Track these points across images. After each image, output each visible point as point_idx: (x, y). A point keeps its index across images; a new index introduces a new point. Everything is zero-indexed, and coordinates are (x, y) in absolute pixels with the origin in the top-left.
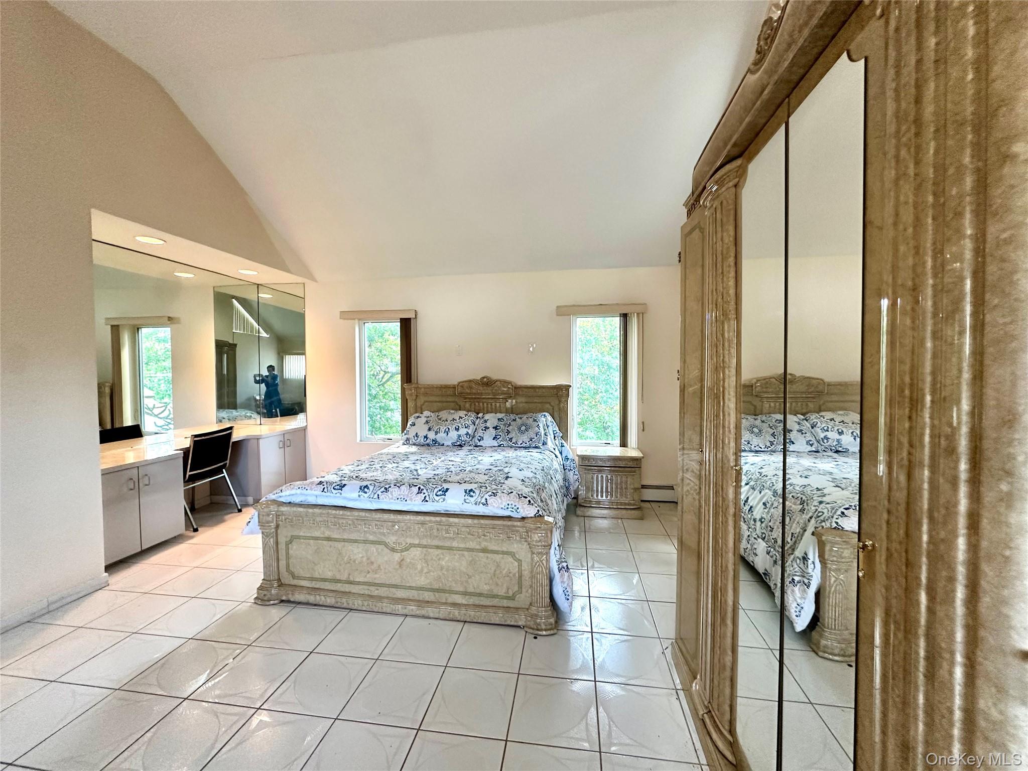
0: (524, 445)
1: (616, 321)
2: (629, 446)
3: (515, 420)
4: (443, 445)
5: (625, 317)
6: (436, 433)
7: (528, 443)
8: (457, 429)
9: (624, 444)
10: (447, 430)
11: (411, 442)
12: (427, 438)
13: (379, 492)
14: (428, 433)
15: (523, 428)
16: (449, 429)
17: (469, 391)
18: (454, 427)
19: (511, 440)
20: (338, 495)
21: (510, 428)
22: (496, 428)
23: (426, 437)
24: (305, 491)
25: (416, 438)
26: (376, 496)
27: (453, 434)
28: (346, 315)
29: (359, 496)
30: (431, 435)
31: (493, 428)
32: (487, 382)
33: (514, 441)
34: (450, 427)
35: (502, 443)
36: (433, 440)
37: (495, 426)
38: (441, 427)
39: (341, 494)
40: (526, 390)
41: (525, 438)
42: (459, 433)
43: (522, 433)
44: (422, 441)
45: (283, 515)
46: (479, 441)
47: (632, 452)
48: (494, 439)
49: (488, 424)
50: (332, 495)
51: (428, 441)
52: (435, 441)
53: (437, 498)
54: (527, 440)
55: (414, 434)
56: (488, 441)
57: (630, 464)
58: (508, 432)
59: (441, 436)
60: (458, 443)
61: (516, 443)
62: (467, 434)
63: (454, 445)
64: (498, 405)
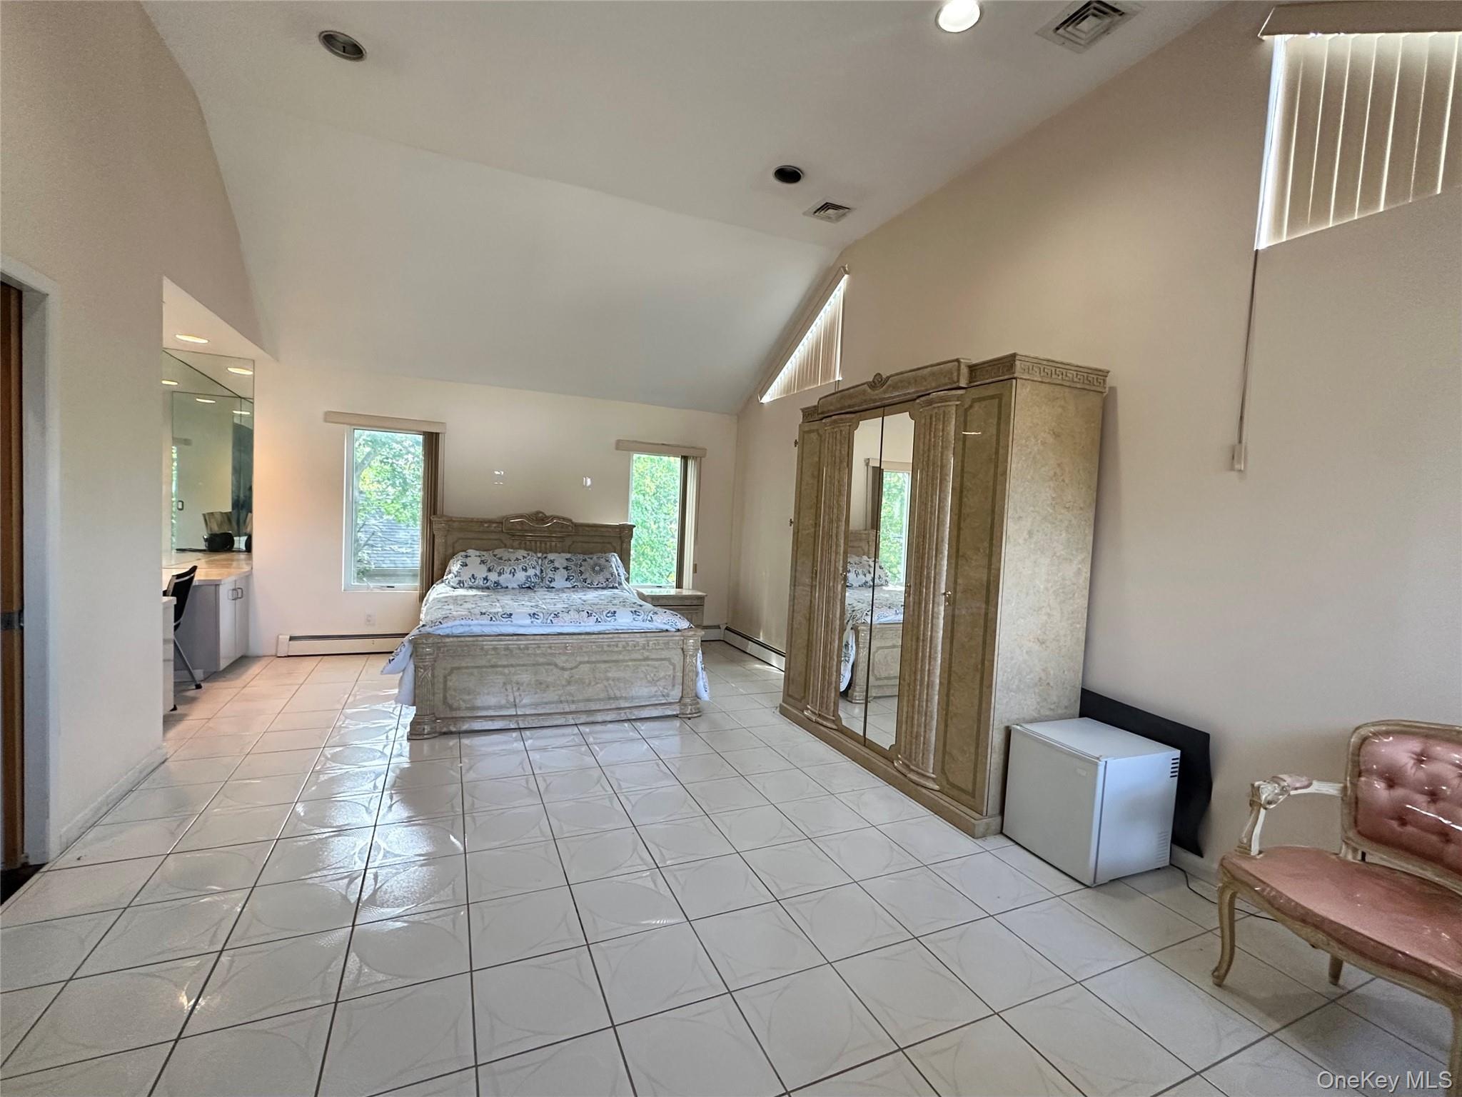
0: (600, 585)
1: (676, 462)
2: (684, 587)
3: (585, 560)
4: (507, 587)
5: (685, 459)
6: (500, 574)
7: (604, 584)
8: (525, 570)
9: (679, 585)
10: (513, 570)
11: (466, 585)
12: (487, 581)
13: (550, 618)
14: (488, 574)
15: (597, 568)
16: (515, 570)
17: (520, 528)
18: (520, 567)
19: (585, 581)
20: (509, 622)
21: (582, 569)
22: (566, 568)
23: (486, 579)
24: (470, 622)
25: (473, 580)
26: (549, 621)
27: (521, 576)
28: (330, 417)
29: (532, 622)
30: (493, 577)
31: (564, 568)
32: (539, 518)
33: (588, 581)
34: (516, 568)
35: (575, 584)
36: (495, 583)
37: (565, 566)
38: (505, 568)
39: (512, 621)
40: (587, 529)
41: (601, 578)
42: (528, 574)
43: (597, 573)
44: (481, 583)
45: (445, 646)
46: (551, 582)
47: (686, 591)
48: (566, 580)
49: (557, 564)
50: (501, 623)
51: (488, 584)
52: (497, 583)
53: (609, 619)
54: (603, 580)
55: (470, 576)
56: (560, 582)
57: (695, 602)
58: (581, 573)
59: (505, 579)
60: (527, 585)
61: (591, 584)
62: (536, 575)
63: (521, 587)
64: (553, 544)
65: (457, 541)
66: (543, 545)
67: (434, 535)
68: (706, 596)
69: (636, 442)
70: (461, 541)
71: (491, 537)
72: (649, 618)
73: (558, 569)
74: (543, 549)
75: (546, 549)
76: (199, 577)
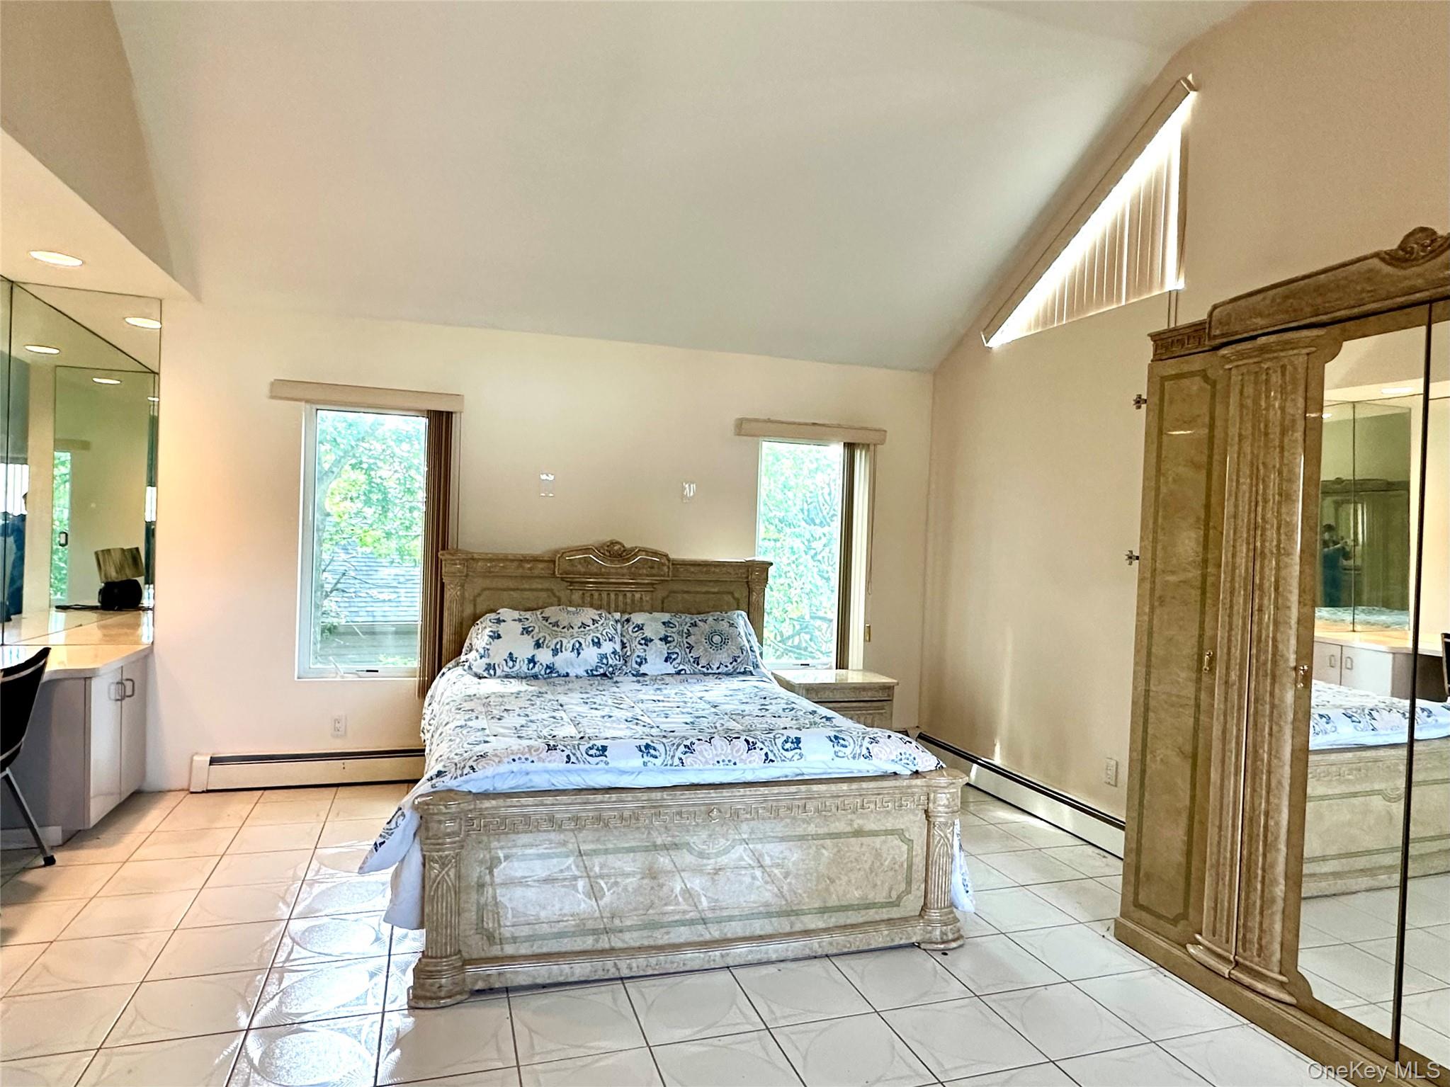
0: (723, 670)
1: (836, 452)
3: (694, 625)
4: (568, 675)
5: (850, 447)
6: (555, 652)
7: (730, 667)
8: (598, 644)
10: (577, 645)
11: (499, 672)
12: (535, 663)
13: (678, 754)
14: (536, 652)
15: (717, 639)
16: (580, 643)
17: (583, 570)
18: (589, 639)
19: (697, 661)
21: (692, 640)
22: (665, 639)
23: (532, 661)
24: (528, 766)
25: (511, 664)
26: (676, 761)
27: (591, 655)
28: (283, 390)
29: (645, 764)
30: (544, 656)
31: (661, 639)
32: (615, 552)
33: (703, 662)
34: (582, 641)
35: (681, 667)
36: (548, 667)
37: (662, 636)
38: (565, 641)
40: (692, 569)
41: (723, 657)
42: (602, 651)
43: (718, 647)
44: (525, 668)
45: (482, 816)
46: (640, 664)
48: (666, 661)
49: (648, 633)
50: (587, 766)
51: (536, 669)
52: (551, 668)
53: (789, 754)
54: (727, 660)
55: (506, 656)
56: (655, 665)
57: (880, 696)
58: (691, 647)
59: (564, 661)
60: (602, 671)
61: (709, 666)
62: (614, 653)
63: (591, 674)
64: (638, 596)
65: (479, 595)
66: (621, 598)
67: (443, 585)
68: (898, 684)
69: (769, 421)
70: (487, 592)
71: (534, 586)
72: (865, 752)
73: (651, 640)
74: (621, 604)
75: (626, 604)
76: (53, 665)
